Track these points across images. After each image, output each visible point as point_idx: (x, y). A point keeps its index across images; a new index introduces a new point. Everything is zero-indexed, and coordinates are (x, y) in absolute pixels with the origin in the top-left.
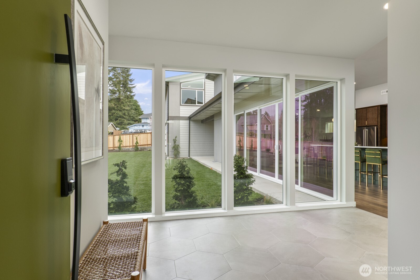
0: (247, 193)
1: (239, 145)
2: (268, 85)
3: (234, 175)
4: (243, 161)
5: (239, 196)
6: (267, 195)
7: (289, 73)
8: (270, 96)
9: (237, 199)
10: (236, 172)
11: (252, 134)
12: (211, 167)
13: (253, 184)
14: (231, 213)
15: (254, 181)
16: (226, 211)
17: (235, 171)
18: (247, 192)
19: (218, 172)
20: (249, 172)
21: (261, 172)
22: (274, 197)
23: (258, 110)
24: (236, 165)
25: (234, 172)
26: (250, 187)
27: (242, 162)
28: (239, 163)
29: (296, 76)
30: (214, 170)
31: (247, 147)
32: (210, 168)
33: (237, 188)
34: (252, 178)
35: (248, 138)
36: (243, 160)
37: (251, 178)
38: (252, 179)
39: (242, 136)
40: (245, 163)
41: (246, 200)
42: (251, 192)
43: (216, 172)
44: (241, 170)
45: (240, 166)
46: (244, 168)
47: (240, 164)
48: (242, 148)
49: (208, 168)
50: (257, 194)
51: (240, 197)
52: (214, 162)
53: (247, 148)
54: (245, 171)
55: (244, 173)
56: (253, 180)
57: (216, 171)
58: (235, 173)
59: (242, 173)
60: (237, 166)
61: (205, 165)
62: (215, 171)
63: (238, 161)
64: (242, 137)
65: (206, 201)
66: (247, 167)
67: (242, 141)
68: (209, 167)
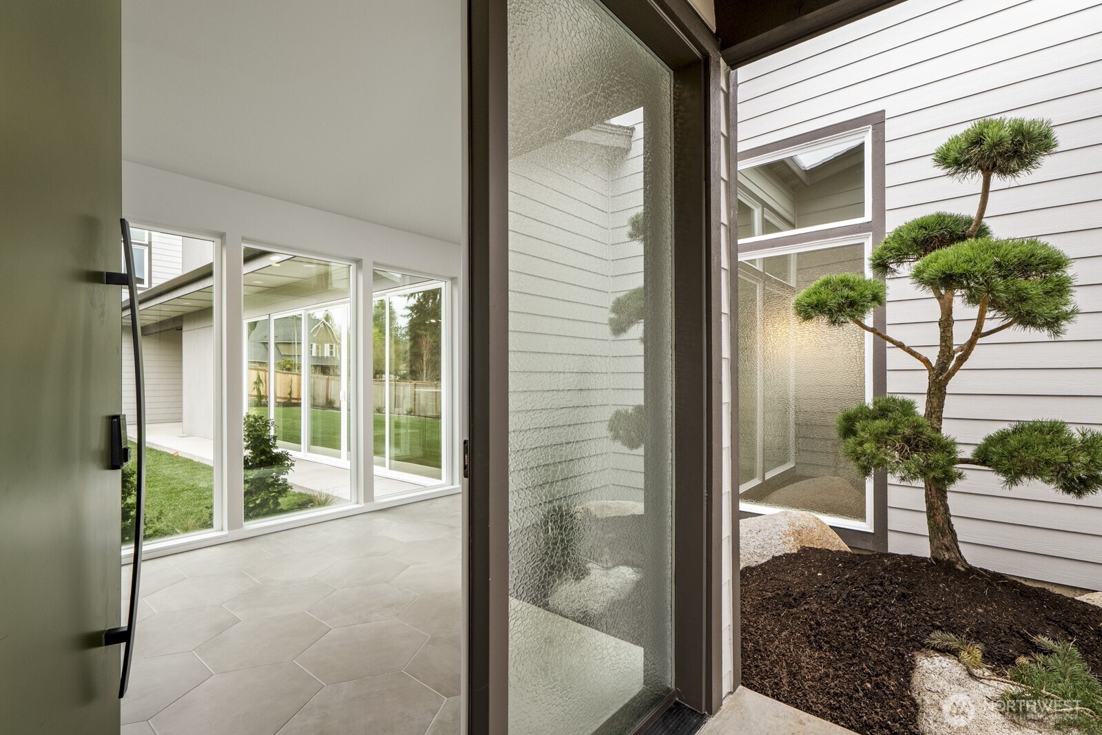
0: (275, 492)
1: (255, 393)
2: (323, 267)
3: (245, 457)
4: (266, 426)
5: (257, 499)
6: (320, 494)
7: (360, 258)
8: (329, 289)
9: (251, 506)
10: (250, 451)
11: (288, 367)
12: (174, 450)
13: (290, 471)
14: (238, 534)
15: (292, 465)
16: (226, 532)
17: (247, 448)
18: (276, 488)
19: (196, 460)
20: (280, 448)
21: (309, 450)
22: (335, 495)
23: (303, 315)
24: (248, 435)
25: (244, 450)
26: (282, 479)
27: (263, 427)
28: (256, 431)
29: (375, 264)
30: (184, 456)
31: (276, 397)
32: (172, 453)
33: (251, 485)
34: (287, 459)
35: (279, 375)
36: (266, 424)
37: (285, 459)
38: (286, 462)
39: (265, 371)
40: (270, 429)
41: (272, 507)
42: (284, 489)
43: (191, 460)
44: (261, 445)
45: (259, 436)
46: (269, 440)
47: (259, 433)
48: (264, 400)
49: (164, 452)
50: (300, 494)
51: (258, 502)
52: (183, 437)
53: (278, 400)
54: (271, 447)
55: (268, 450)
56: (289, 463)
57: (192, 458)
58: (247, 453)
59: (263, 452)
60: (251, 438)
61: (154, 447)
62: (186, 459)
63: (254, 426)
64: (263, 373)
65: (168, 526)
66: (275, 438)
67: (263, 381)
68: (169, 451)
